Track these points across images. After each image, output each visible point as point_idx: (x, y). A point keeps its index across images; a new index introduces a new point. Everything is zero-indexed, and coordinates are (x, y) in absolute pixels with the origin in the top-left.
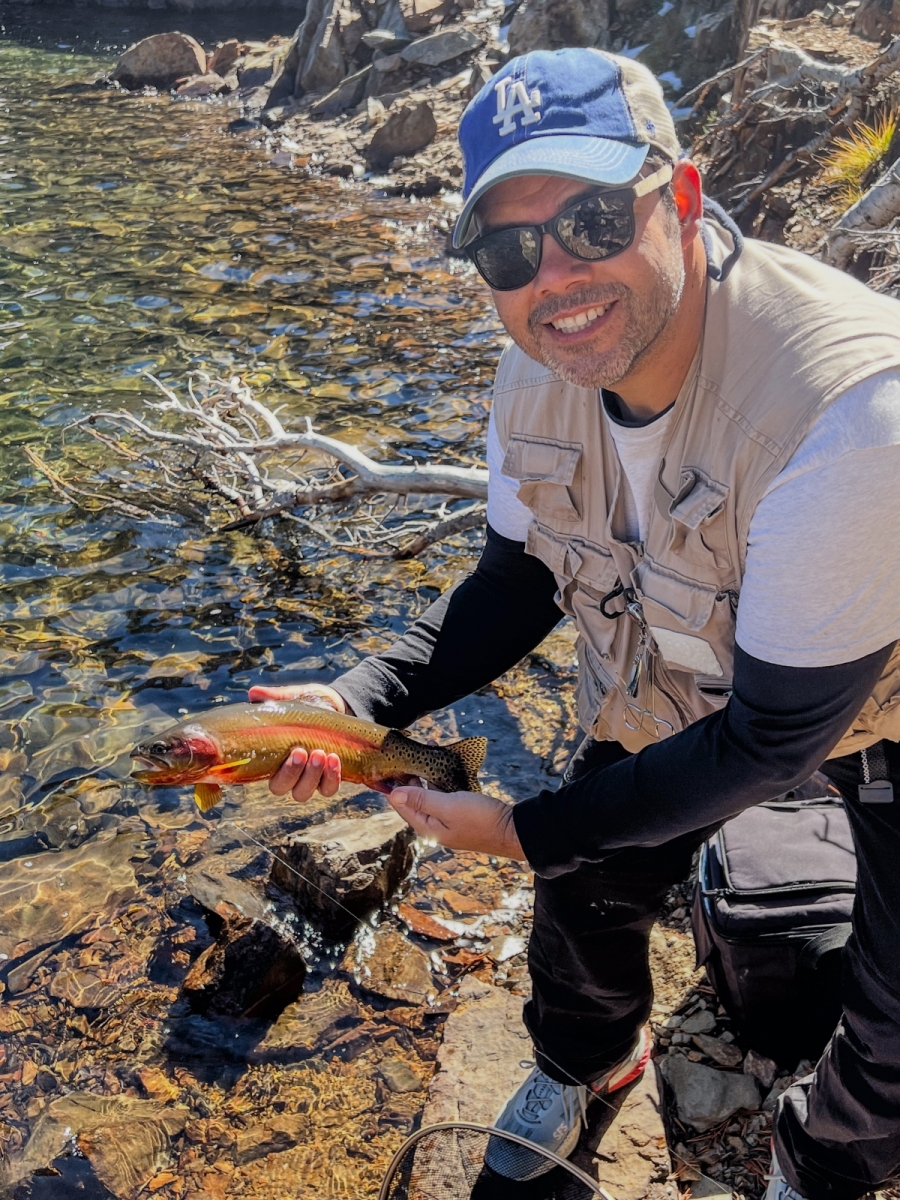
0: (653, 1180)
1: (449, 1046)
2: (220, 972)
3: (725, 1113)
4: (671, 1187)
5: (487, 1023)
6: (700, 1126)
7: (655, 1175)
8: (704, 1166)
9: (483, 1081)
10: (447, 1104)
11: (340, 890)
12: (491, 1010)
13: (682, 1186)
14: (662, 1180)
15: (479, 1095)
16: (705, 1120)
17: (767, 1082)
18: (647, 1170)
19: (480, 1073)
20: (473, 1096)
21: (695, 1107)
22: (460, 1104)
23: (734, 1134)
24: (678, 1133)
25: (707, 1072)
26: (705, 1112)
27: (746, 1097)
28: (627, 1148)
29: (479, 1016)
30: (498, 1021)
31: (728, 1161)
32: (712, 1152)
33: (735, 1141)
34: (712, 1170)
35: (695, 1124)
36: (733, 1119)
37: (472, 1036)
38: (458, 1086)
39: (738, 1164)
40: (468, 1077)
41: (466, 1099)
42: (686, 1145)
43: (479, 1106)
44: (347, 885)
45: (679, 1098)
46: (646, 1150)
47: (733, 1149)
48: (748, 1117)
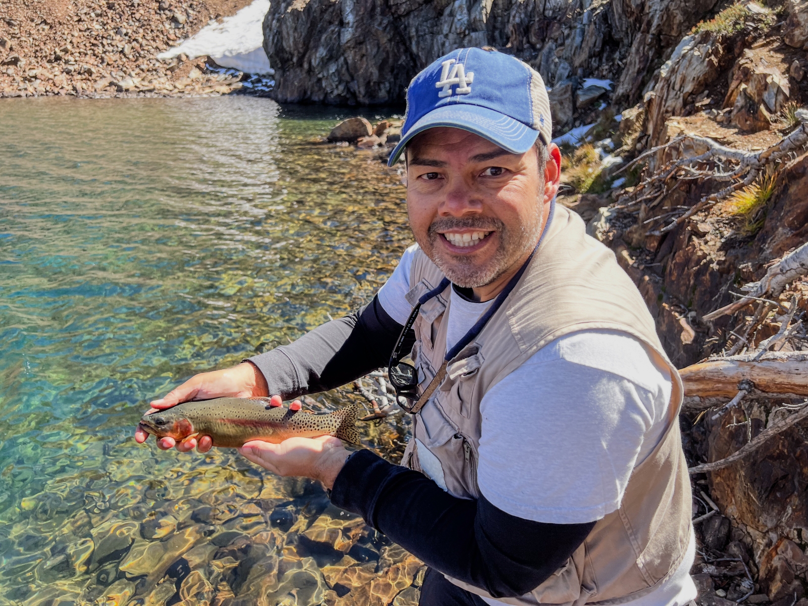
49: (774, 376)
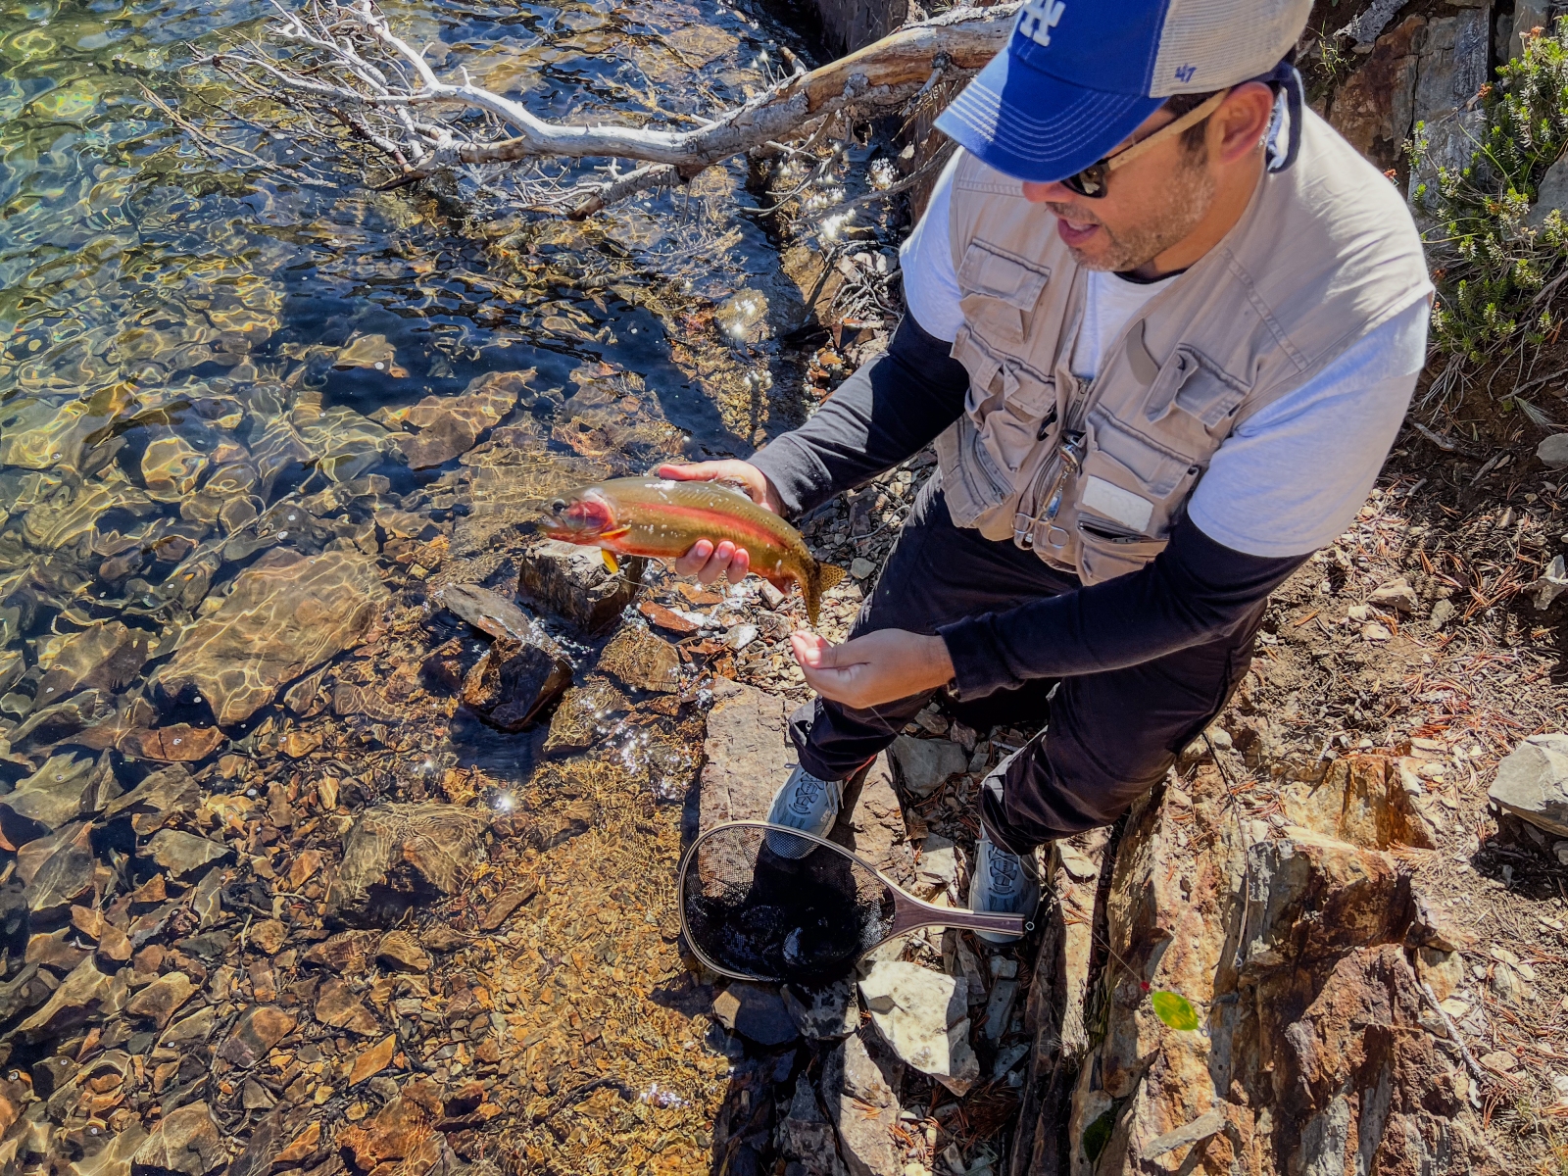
0: (893, 844)
1: (714, 741)
2: (498, 688)
3: (942, 779)
4: (907, 847)
5: (743, 720)
6: (924, 792)
7: (895, 839)
8: (930, 824)
9: (747, 770)
10: (720, 792)
11: (591, 600)
12: (744, 707)
13: (915, 844)
14: (900, 842)
15: (745, 783)
16: (926, 787)
17: (970, 747)
18: (888, 836)
19: (743, 762)
20: (741, 784)
21: (919, 777)
22: (730, 791)
23: (951, 795)
24: (909, 800)
25: (925, 745)
26: (926, 781)
27: (955, 763)
28: (871, 820)
29: (734, 712)
30: (751, 717)
31: (948, 820)
32: (934, 813)
33: (951, 801)
34: (936, 828)
35: (920, 791)
36: (949, 781)
37: (732, 731)
38: (727, 776)
39: (955, 820)
40: (733, 767)
41: (735, 787)
42: (914, 810)
43: (747, 792)
44: (596, 594)
45: (905, 770)
46: (886, 821)
47: (951, 808)
48: (959, 780)
49: (973, 43)
